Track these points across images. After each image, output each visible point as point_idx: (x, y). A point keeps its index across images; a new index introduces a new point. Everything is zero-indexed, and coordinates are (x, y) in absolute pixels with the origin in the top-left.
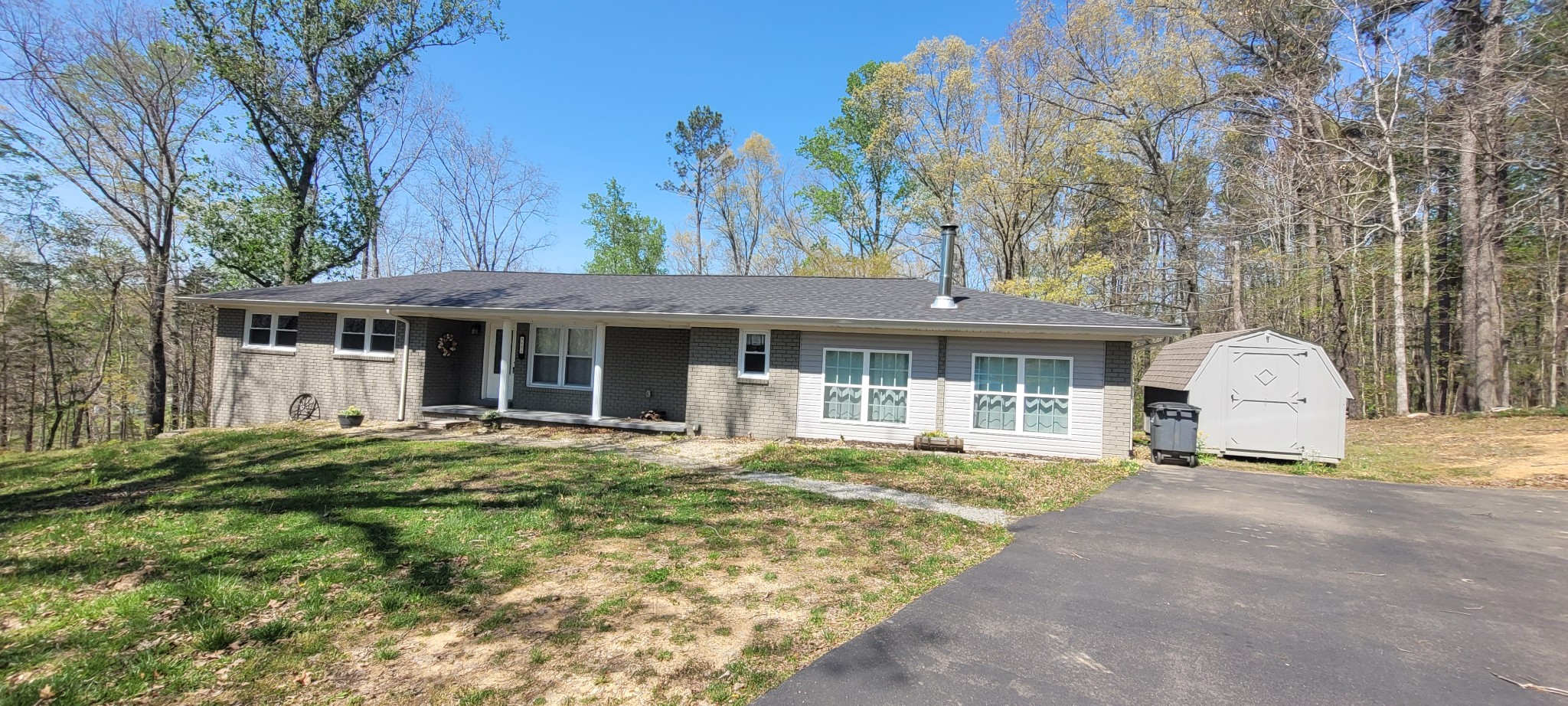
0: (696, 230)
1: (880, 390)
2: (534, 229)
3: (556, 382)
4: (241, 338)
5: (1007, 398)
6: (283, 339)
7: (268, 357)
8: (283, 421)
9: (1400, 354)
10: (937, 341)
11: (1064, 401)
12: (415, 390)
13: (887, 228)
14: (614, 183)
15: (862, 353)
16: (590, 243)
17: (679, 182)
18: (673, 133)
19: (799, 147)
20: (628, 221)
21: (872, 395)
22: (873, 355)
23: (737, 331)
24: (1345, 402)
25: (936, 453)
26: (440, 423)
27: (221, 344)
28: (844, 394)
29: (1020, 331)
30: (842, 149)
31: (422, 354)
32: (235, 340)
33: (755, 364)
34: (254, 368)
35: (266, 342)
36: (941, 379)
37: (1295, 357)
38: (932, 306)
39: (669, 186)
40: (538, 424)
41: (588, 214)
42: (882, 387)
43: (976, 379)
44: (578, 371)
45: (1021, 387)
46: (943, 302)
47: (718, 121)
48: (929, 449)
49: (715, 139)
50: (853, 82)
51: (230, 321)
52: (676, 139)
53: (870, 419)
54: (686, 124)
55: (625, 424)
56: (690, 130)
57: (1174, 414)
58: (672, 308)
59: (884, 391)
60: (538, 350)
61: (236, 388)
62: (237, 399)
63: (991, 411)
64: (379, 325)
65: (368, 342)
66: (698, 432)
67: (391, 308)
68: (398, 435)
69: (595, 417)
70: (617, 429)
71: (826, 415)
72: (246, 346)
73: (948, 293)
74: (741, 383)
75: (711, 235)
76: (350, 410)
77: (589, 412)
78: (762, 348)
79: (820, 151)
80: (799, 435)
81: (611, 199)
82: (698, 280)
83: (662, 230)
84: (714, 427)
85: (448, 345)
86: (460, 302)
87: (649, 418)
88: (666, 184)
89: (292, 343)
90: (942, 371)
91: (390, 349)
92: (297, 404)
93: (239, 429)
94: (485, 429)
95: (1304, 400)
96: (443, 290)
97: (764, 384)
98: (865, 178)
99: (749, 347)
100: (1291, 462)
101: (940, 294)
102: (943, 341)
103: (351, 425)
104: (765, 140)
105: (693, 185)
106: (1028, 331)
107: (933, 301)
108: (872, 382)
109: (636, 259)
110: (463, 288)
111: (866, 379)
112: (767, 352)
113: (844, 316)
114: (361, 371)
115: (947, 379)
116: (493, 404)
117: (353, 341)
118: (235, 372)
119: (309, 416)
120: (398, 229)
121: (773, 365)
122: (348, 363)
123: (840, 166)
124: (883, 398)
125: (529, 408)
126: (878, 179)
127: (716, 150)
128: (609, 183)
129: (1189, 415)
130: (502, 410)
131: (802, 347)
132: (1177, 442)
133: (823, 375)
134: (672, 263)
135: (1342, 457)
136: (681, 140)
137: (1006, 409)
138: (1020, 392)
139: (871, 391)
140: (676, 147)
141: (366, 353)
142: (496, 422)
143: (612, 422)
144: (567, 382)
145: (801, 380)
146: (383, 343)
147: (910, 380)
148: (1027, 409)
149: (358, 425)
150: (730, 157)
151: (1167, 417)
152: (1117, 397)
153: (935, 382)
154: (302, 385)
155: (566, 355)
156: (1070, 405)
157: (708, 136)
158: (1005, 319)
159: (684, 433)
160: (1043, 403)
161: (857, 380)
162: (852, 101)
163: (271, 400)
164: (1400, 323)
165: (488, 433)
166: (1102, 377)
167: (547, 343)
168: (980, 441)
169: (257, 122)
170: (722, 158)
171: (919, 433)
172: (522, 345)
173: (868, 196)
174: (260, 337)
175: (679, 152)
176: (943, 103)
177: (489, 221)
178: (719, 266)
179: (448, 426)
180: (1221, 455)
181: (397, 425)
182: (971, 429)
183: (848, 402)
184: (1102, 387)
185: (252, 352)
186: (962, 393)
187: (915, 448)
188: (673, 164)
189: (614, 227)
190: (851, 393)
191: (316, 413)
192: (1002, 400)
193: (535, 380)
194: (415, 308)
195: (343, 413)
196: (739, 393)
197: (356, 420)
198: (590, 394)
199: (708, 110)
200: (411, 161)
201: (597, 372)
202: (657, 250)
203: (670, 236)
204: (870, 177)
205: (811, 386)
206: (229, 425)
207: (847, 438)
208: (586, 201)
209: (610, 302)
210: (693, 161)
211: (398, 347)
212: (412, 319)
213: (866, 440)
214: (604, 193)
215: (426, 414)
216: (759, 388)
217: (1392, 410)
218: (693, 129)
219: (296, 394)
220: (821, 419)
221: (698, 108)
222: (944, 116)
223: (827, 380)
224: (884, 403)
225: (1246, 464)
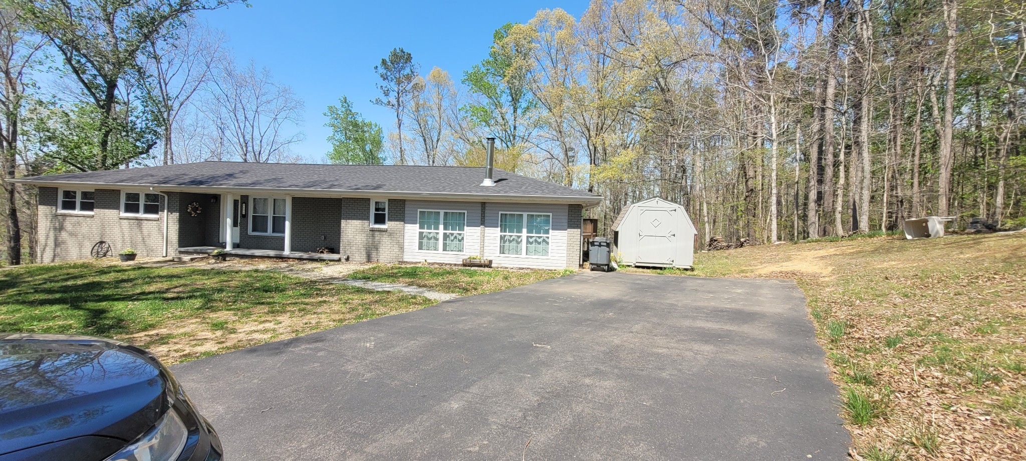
1: (450, 233)
3: (266, 231)
4: (56, 205)
5: (518, 237)
6: (86, 206)
7: (76, 218)
8: (89, 259)
10: (480, 205)
11: (548, 238)
12: (174, 236)
13: (520, 131)
15: (439, 212)
20: (355, 125)
21: (446, 236)
22: (446, 214)
23: (369, 200)
24: (693, 236)
26: (186, 258)
27: (43, 210)
28: (431, 235)
29: (524, 199)
31: (176, 215)
32: (54, 208)
33: (380, 219)
34: (68, 224)
35: (74, 208)
36: (482, 226)
37: (670, 212)
38: (481, 185)
40: (252, 257)
42: (450, 232)
43: (501, 226)
44: (278, 225)
45: (525, 230)
46: (488, 183)
48: (471, 266)
49: (408, 71)
51: (47, 195)
52: (381, 70)
53: (444, 250)
54: (388, 61)
55: (305, 256)
56: (390, 64)
57: (598, 244)
58: (332, 186)
59: (452, 234)
60: (255, 211)
61: (56, 240)
62: (57, 244)
63: (511, 244)
64: (148, 197)
65: (142, 208)
66: (347, 259)
67: (153, 187)
68: (158, 265)
69: (287, 252)
70: (300, 259)
71: (420, 248)
72: (61, 211)
73: (490, 177)
74: (373, 230)
76: (127, 250)
77: (283, 250)
78: (384, 210)
79: (475, 81)
80: (405, 260)
81: (344, 110)
84: (357, 256)
85: (195, 210)
86: (201, 183)
87: (322, 252)
89: (91, 209)
90: (483, 222)
91: (156, 212)
92: (96, 248)
93: (57, 263)
94: (213, 261)
95: (674, 235)
96: (194, 175)
97: (386, 231)
98: (506, 99)
99: (377, 210)
100: (660, 268)
101: (486, 178)
102: (483, 204)
103: (127, 260)
105: (394, 102)
106: (527, 199)
107: (482, 182)
108: (445, 229)
109: (363, 150)
110: (207, 172)
111: (441, 227)
112: (386, 212)
113: (426, 192)
114: (140, 226)
115: (486, 227)
116: (224, 246)
117: (132, 207)
118: (55, 229)
119: (105, 255)
121: (389, 220)
122: (132, 221)
123: (488, 91)
124: (452, 238)
125: (249, 248)
126: (514, 99)
127: (408, 78)
130: (229, 249)
131: (406, 209)
132: (600, 259)
133: (418, 225)
135: (691, 265)
136: (385, 71)
137: (517, 243)
138: (524, 233)
139: (445, 234)
141: (141, 215)
142: (223, 257)
143: (298, 254)
144: (274, 231)
145: (406, 228)
146: (151, 209)
147: (465, 227)
148: (528, 242)
149: (133, 259)
150: (416, 84)
151: (594, 245)
152: (574, 235)
153: (479, 228)
154: (102, 235)
155: (272, 215)
156: (550, 241)
157: (403, 68)
158: (515, 192)
159: (339, 260)
160: (537, 239)
161: (437, 228)
163: (81, 246)
164: (774, 191)
165: (216, 263)
166: (566, 224)
167: (260, 208)
168: (500, 261)
169: (69, 60)
171: (467, 257)
172: (244, 209)
174: (69, 205)
179: (192, 260)
180: (634, 266)
181: (161, 259)
182: (498, 255)
183: (432, 241)
184: (566, 230)
185: (64, 215)
186: (494, 234)
187: (463, 266)
190: (434, 235)
191: (109, 253)
192: (516, 238)
193: (254, 230)
194: (170, 187)
195: (122, 252)
196: (373, 236)
197: (131, 257)
198: (283, 239)
201: (288, 224)
202: (377, 144)
204: (509, 98)
205: (412, 231)
207: (428, 261)
209: (294, 182)
211: (161, 211)
212: (169, 194)
213: (439, 262)
215: (181, 252)
216: (384, 233)
218: (393, 64)
219: (98, 240)
220: (417, 250)
223: (421, 228)
224: (452, 241)
225: (645, 270)
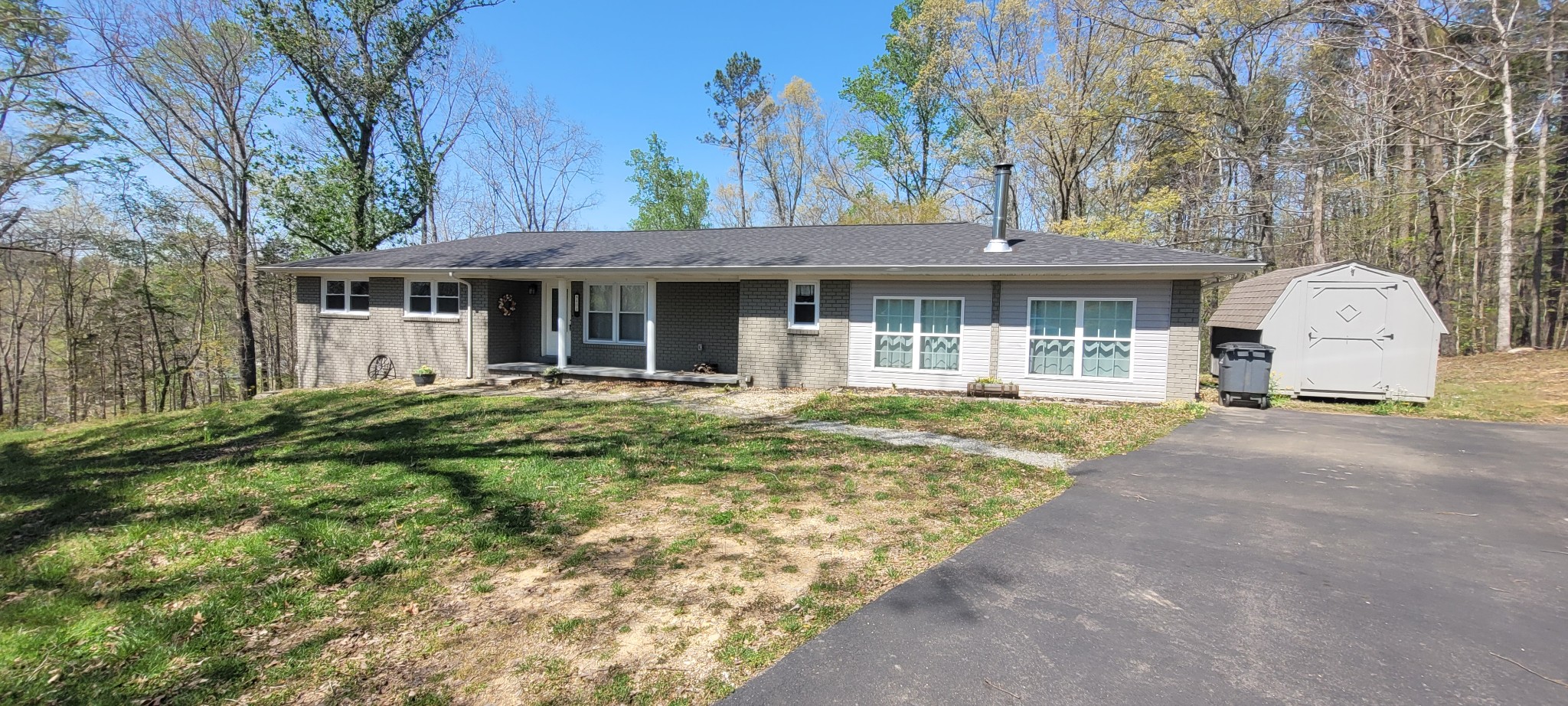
0: (739, 182)
1: (932, 338)
2: (580, 189)
3: (610, 338)
4: (319, 303)
5: (1064, 343)
6: (359, 304)
7: (345, 321)
8: (363, 381)
9: (1505, 284)
10: (991, 287)
11: (1126, 344)
12: (481, 349)
13: (934, 171)
14: (655, 137)
15: (912, 301)
16: (634, 200)
17: (719, 135)
18: (712, 83)
19: (842, 90)
20: (670, 176)
21: (924, 343)
22: (924, 302)
23: (786, 282)
24: (1438, 337)
25: (991, 399)
26: (505, 380)
27: (302, 310)
28: (895, 342)
29: (1080, 272)
30: (889, 90)
31: (484, 314)
32: (315, 307)
33: (805, 315)
34: (334, 333)
35: (342, 307)
36: (994, 325)
37: (1383, 291)
38: (986, 250)
39: (709, 139)
40: (597, 379)
41: (631, 171)
42: (934, 334)
43: (1031, 325)
44: (632, 326)
45: (1079, 331)
46: (997, 246)
47: (756, 67)
48: (983, 396)
49: (755, 87)
50: (898, 17)
51: (308, 288)
52: (715, 89)
53: (922, 366)
54: (725, 73)
55: (679, 378)
56: (728, 78)
57: (1246, 354)
58: (722, 261)
59: (936, 339)
60: (592, 308)
61: (319, 353)
62: (320, 360)
63: (1048, 356)
64: (444, 288)
65: (434, 304)
66: (750, 383)
67: (453, 272)
68: (469, 391)
69: (650, 371)
70: (672, 382)
71: (877, 364)
72: (325, 312)
73: (1002, 236)
74: (792, 334)
75: (755, 187)
76: (423, 369)
77: (644, 367)
78: (811, 298)
79: (864, 93)
80: (851, 384)
81: (653, 154)
82: (743, 232)
83: (705, 184)
84: (766, 378)
85: (508, 305)
86: (517, 263)
87: (702, 371)
88: (706, 136)
89: (365, 307)
90: (996, 316)
91: (455, 310)
92: (374, 364)
93: (325, 389)
94: (547, 385)
95: (1391, 337)
96: (497, 253)
97: (815, 335)
98: (911, 119)
99: (799, 298)
100: (1373, 402)
101: (994, 238)
102: (996, 286)
103: (425, 383)
104: (806, 85)
105: (734, 136)
106: (1086, 273)
107: (986, 244)
108: (923, 330)
109: (680, 215)
110: (517, 249)
111: (917, 326)
112: (817, 302)
113: (894, 265)
114: (430, 331)
115: (1001, 325)
116: (553, 361)
117: (420, 304)
118: (318, 338)
119: (386, 375)
120: (451, 194)
121: (822, 316)
122: (418, 324)
123: (885, 108)
124: (934, 345)
125: (586, 364)
126: (925, 119)
127: (756, 98)
128: (651, 138)
129: (1263, 355)
130: (561, 366)
131: (852, 296)
132: (1248, 383)
133: (874, 324)
134: (716, 217)
135: (1432, 396)
136: (720, 90)
137: (1063, 354)
138: (1079, 335)
139: (923, 338)
140: (715, 97)
141: (433, 315)
142: (556, 378)
143: (666, 375)
144: (621, 338)
145: (851, 329)
146: (447, 306)
147: (962, 327)
148: (1086, 353)
149: (431, 382)
150: (771, 105)
151: (1237, 358)
152: (1184, 338)
153: (989, 328)
154: (379, 347)
155: (619, 312)
156: (1132, 348)
157: (747, 83)
158: (1064, 260)
159: (737, 385)
160: (1103, 346)
161: (909, 328)
162: (898, 37)
163: (351, 363)
164: (1506, 250)
165: (551, 388)
166: (1167, 318)
167: (600, 301)
168: (1035, 386)
169: (315, 94)
170: (761, 106)
171: (972, 380)
172: (577, 303)
173: (914, 138)
174: (336, 303)
175: (719, 102)
176: (995, 32)
177: (537, 183)
178: (762, 217)
179: (514, 383)
180: (1295, 396)
181: (467, 382)
182: (1027, 375)
183: (900, 351)
184: (1167, 328)
185: (330, 317)
186: (1017, 339)
187: (969, 395)
188: (712, 115)
189: (658, 183)
190: (902, 341)
191: (392, 373)
192: (1059, 345)
193: (592, 336)
194: (476, 271)
195: (417, 372)
196: (791, 344)
197: (429, 378)
198: (644, 349)
199: (746, 56)
200: (460, 125)
201: (650, 327)
202: (700, 204)
203: (713, 190)
204: (916, 118)
205: (862, 335)
206: (316, 385)
207: (899, 387)
208: (629, 158)
209: (659, 258)
210: (733, 111)
211: (462, 308)
212: (472, 281)
213: (918, 387)
214: (645, 149)
215: (492, 371)
216: (810, 339)
217: (1491, 346)
218: (731, 77)
219: (373, 355)
220: (872, 367)
221: (736, 54)
222: (996, 48)
223: (878, 329)
224: (936, 350)
225: (1322, 405)
